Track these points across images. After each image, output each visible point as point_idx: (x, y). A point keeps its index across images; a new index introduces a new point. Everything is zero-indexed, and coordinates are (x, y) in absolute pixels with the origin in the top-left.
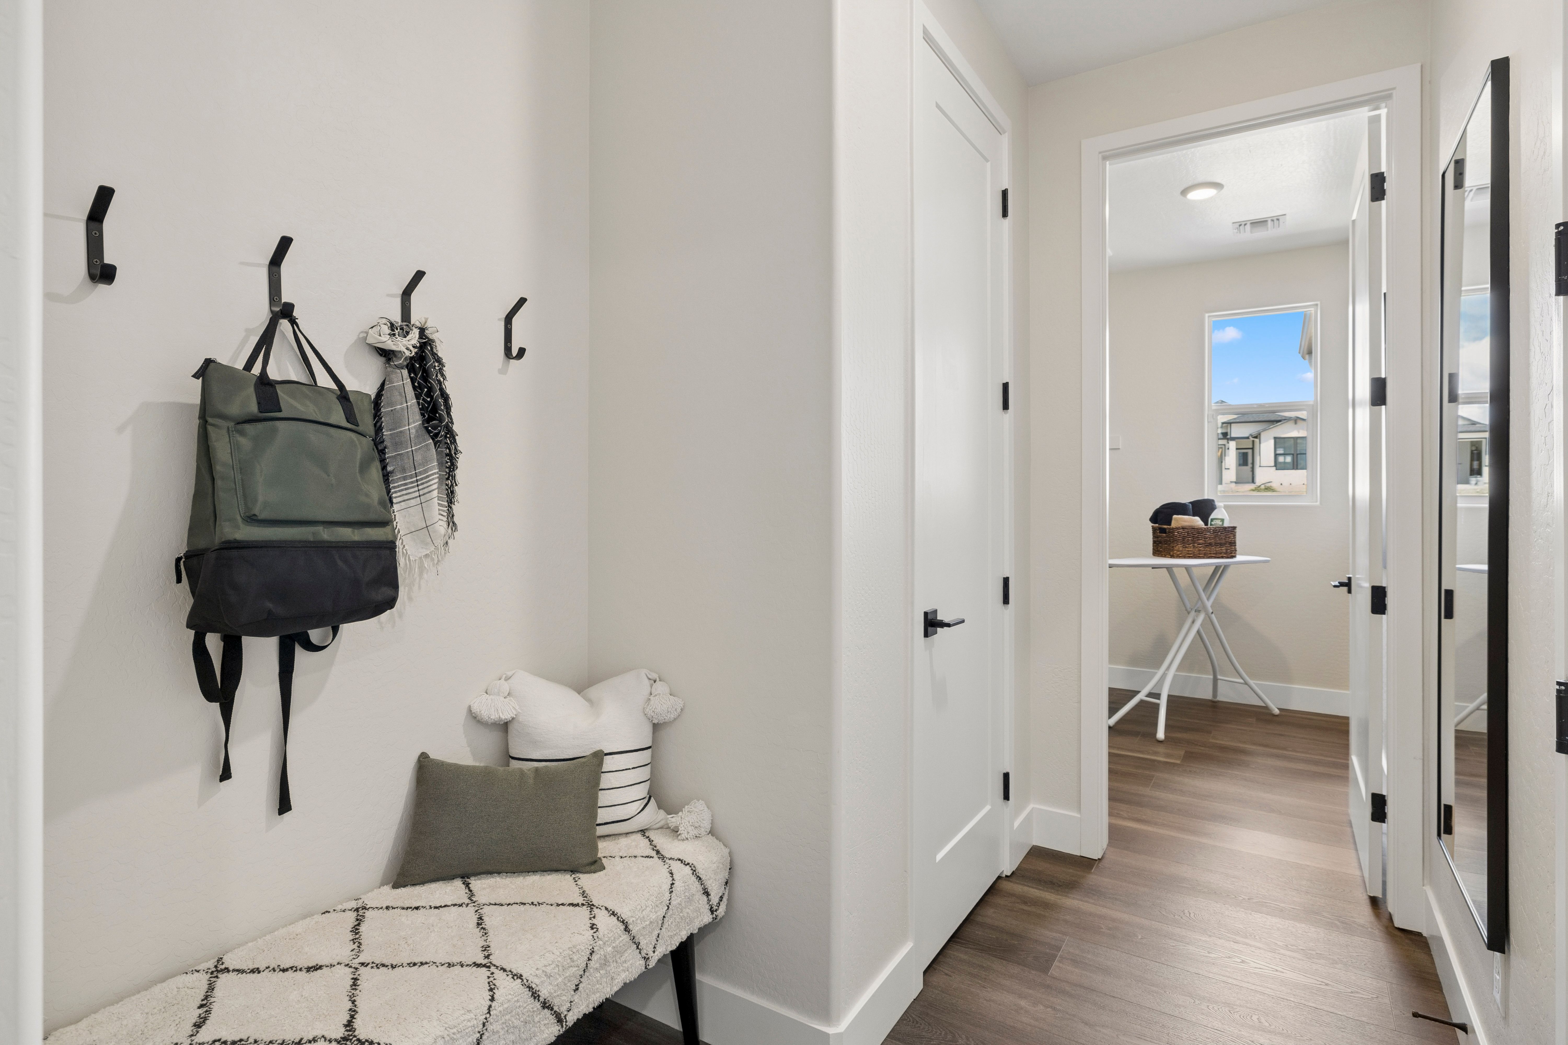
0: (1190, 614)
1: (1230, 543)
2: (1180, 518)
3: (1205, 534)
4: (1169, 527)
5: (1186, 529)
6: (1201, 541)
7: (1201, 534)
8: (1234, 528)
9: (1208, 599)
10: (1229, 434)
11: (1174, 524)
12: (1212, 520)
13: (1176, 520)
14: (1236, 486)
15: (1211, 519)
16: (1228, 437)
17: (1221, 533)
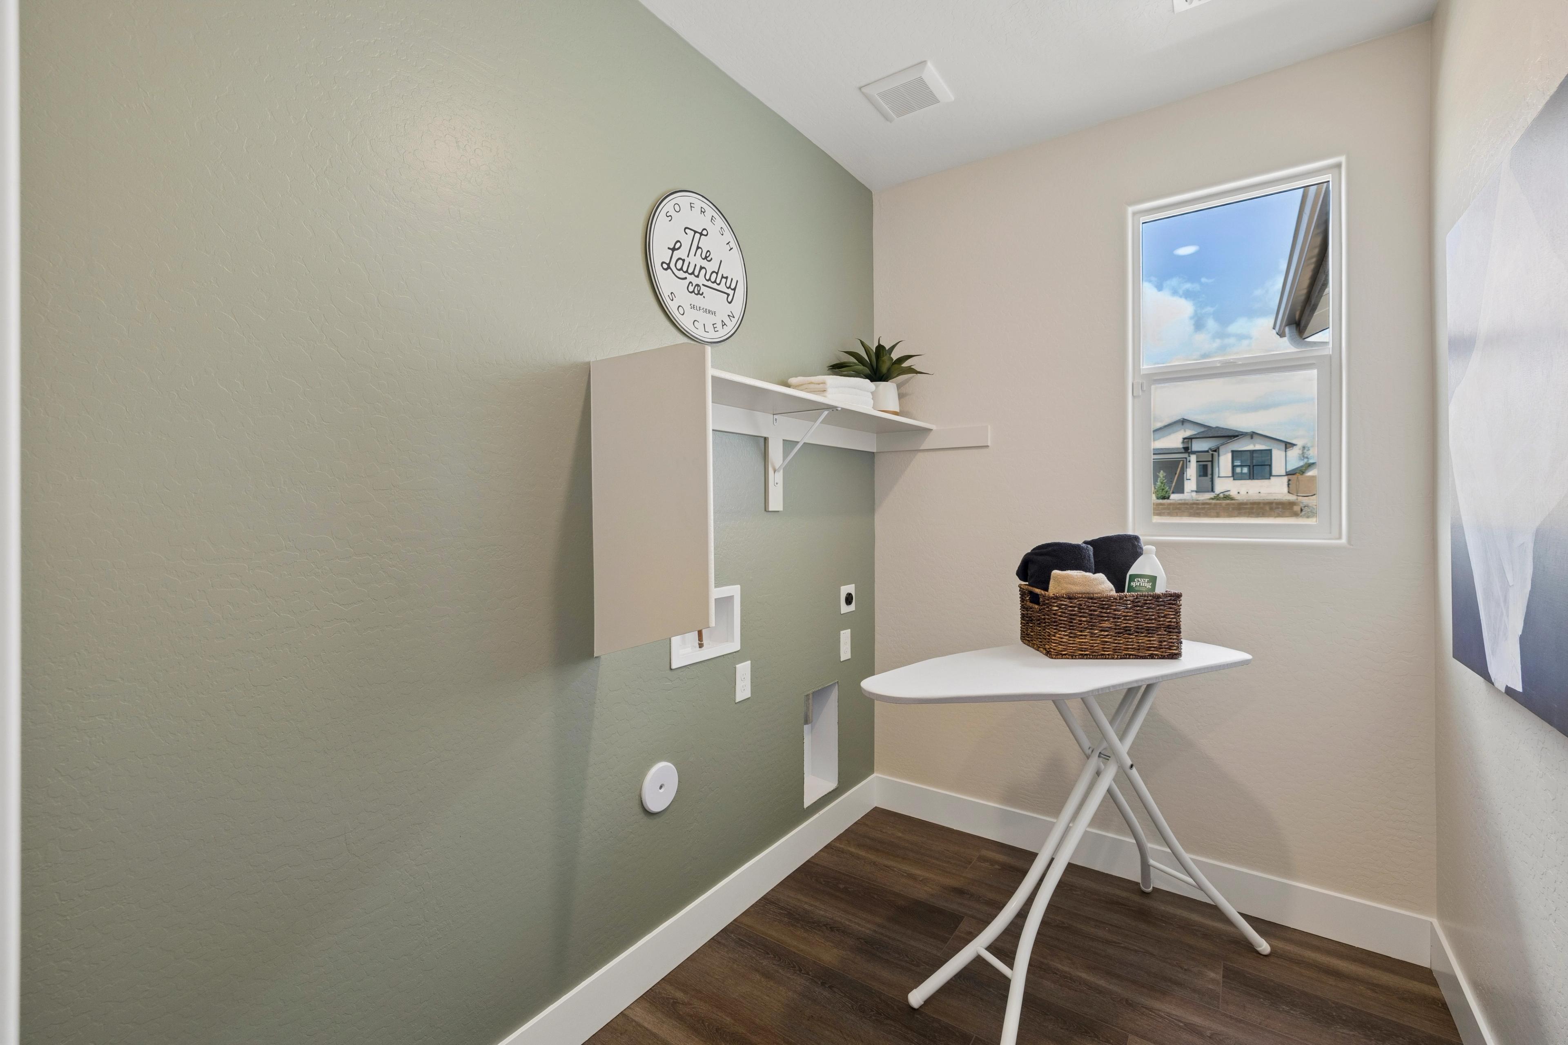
0: (1090, 759)
1: (1169, 627)
2: (1064, 577)
3: (1115, 610)
4: (1043, 592)
5: (1075, 598)
6: (1106, 625)
7: (1107, 609)
8: (1178, 596)
9: (1122, 738)
10: (1190, 448)
11: (1053, 589)
12: (1133, 578)
13: (1058, 580)
14: (1196, 495)
15: (1130, 575)
16: (1190, 451)
17: (1148, 608)
